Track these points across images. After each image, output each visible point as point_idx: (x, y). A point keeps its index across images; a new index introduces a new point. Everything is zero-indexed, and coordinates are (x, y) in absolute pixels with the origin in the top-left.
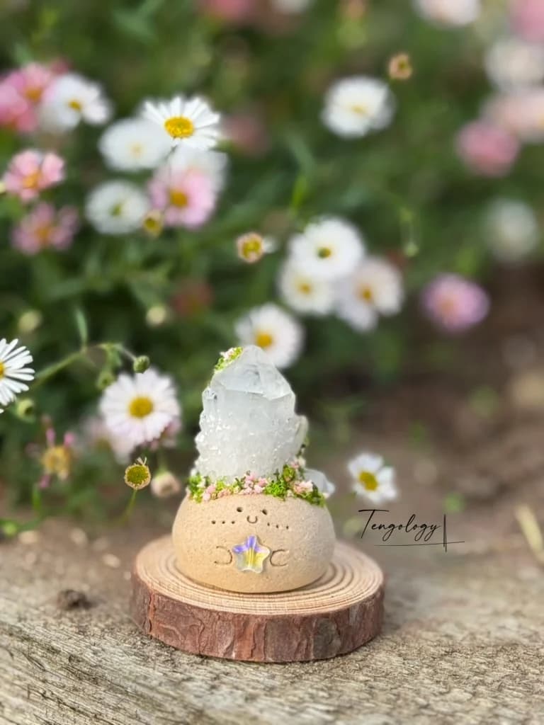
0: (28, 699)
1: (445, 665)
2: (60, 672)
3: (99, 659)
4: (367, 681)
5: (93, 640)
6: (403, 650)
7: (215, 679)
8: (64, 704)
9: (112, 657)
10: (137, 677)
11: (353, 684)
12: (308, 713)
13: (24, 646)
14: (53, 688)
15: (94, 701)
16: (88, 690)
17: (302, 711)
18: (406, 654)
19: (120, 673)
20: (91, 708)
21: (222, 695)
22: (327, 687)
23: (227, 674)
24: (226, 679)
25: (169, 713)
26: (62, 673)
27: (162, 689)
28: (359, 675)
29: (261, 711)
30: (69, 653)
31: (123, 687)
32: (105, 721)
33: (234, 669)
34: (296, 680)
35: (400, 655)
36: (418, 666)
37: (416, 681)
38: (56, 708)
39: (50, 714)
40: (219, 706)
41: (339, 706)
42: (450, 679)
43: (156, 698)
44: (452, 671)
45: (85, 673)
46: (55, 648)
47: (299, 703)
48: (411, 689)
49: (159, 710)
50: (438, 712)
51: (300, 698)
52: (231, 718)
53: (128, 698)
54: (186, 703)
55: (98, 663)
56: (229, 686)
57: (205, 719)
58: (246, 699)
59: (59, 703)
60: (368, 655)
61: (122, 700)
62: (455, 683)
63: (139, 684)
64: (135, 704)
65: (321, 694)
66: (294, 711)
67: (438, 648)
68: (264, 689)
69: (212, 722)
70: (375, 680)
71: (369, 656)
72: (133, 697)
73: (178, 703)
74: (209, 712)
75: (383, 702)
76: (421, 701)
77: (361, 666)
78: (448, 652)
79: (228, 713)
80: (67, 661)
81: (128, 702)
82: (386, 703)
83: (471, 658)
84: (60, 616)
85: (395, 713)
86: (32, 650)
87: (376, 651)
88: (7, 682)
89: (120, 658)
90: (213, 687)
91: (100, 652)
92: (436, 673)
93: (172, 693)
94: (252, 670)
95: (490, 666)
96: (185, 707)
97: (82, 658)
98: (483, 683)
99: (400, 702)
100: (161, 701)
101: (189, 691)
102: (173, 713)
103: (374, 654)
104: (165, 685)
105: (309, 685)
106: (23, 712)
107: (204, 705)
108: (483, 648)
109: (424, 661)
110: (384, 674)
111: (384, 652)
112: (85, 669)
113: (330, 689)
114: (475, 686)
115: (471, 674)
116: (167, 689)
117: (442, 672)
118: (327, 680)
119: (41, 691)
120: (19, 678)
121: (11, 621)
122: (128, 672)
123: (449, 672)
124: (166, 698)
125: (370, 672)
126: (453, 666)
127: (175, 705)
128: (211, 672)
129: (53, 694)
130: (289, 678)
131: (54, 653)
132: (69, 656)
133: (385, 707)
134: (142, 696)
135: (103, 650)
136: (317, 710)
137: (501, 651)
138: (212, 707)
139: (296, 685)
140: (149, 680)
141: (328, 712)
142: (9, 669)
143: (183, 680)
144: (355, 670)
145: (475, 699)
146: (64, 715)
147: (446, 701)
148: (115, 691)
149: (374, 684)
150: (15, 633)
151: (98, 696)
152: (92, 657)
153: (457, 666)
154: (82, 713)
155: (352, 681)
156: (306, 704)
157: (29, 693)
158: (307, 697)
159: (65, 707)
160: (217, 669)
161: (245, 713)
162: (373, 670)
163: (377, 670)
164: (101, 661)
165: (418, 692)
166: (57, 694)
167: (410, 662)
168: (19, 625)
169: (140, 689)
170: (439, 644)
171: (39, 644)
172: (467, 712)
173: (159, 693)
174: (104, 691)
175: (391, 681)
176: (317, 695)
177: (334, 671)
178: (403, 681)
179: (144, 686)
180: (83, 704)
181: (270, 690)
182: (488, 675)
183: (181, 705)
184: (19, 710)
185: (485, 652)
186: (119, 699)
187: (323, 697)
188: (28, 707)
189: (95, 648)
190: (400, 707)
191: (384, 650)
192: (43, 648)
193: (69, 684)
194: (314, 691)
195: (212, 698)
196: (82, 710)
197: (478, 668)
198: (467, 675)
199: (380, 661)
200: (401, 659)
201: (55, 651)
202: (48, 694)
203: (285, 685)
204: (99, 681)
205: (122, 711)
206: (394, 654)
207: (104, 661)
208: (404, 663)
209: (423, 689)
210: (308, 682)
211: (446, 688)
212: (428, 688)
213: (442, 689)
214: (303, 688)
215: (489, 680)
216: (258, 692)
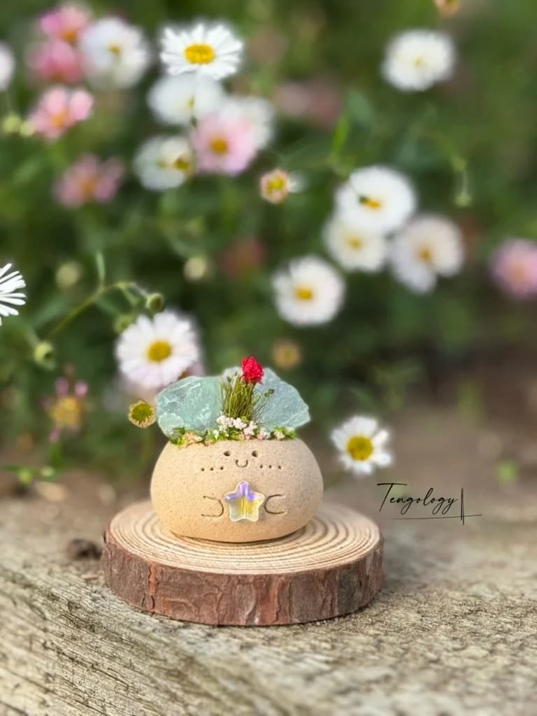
0: (30, 650)
1: (466, 623)
2: (59, 620)
3: (97, 605)
4: (377, 635)
5: (95, 588)
6: (424, 607)
8: (64, 654)
9: (110, 604)
10: (132, 623)
11: (361, 638)
12: (305, 663)
13: (26, 593)
14: (53, 638)
15: (91, 650)
16: (86, 639)
17: (300, 660)
18: (426, 612)
19: (115, 619)
20: (89, 658)
21: (217, 643)
22: (331, 638)
25: (161, 660)
26: (62, 621)
27: (155, 635)
28: (370, 629)
29: (255, 659)
30: (67, 600)
31: (118, 634)
32: (101, 671)
35: (419, 612)
36: (435, 622)
37: (430, 637)
38: (56, 658)
39: (51, 665)
40: (211, 653)
41: (340, 657)
42: (469, 636)
43: (149, 645)
44: (473, 629)
45: (81, 620)
46: (55, 594)
47: (296, 653)
48: (423, 644)
49: (152, 658)
50: (448, 667)
51: (300, 649)
52: (220, 665)
53: (123, 646)
54: (177, 650)
55: (95, 609)
56: (228, 635)
57: (195, 666)
58: (242, 647)
59: (59, 653)
60: (384, 610)
61: (117, 648)
62: (474, 640)
63: (132, 630)
64: (130, 651)
65: (324, 645)
66: (289, 660)
67: (463, 606)
68: (263, 639)
69: (202, 669)
70: (386, 635)
71: (386, 612)
72: (127, 644)
73: (170, 650)
74: (200, 659)
75: (389, 655)
76: (432, 656)
77: (374, 621)
78: (472, 611)
79: (218, 660)
80: (66, 609)
81: (123, 650)
82: (393, 656)
83: (497, 617)
84: (67, 565)
85: (400, 666)
86: (34, 597)
87: (395, 608)
88: (11, 632)
89: (119, 605)
90: (209, 635)
91: (99, 599)
92: (455, 630)
93: (165, 639)
95: (516, 625)
96: (177, 654)
97: (79, 604)
98: (504, 641)
99: (408, 656)
100: (153, 648)
101: (183, 638)
102: (165, 661)
103: (392, 610)
104: (159, 632)
105: (313, 637)
106: (24, 663)
107: (196, 651)
108: (512, 608)
109: (443, 619)
110: (397, 629)
111: (402, 609)
112: (83, 616)
113: (336, 641)
114: (494, 644)
115: (492, 632)
116: (160, 636)
117: (462, 629)
118: (333, 632)
119: (42, 641)
120: (22, 628)
121: (16, 568)
122: (123, 618)
123: (469, 630)
124: (159, 644)
125: (383, 626)
126: (475, 624)
127: (167, 652)
129: (52, 644)
131: (53, 600)
132: (67, 603)
133: (391, 660)
134: (135, 643)
135: (103, 597)
136: (316, 660)
137: (531, 612)
138: (204, 654)
139: (299, 636)
140: (144, 626)
141: (327, 662)
142: (13, 618)
143: (179, 627)
144: (367, 624)
145: (492, 656)
146: (63, 666)
147: (459, 657)
148: (111, 639)
149: (384, 638)
150: (18, 581)
151: (95, 645)
152: (90, 604)
153: (480, 624)
154: (81, 664)
155: (361, 635)
156: (305, 655)
157: (31, 643)
158: (308, 648)
159: (64, 656)
161: (237, 660)
162: (386, 625)
163: (390, 625)
164: (98, 608)
165: (430, 649)
166: (57, 644)
167: (428, 618)
168: (23, 572)
169: (134, 636)
170: (465, 603)
171: (40, 591)
172: (479, 668)
173: (152, 639)
174: (101, 639)
175: (403, 636)
176: (320, 647)
177: (343, 625)
178: (417, 636)
179: (137, 632)
180: (81, 654)
181: (270, 641)
182: (512, 635)
183: (173, 652)
184: (22, 662)
185: (514, 613)
186: (114, 647)
187: (325, 649)
188: (30, 658)
189: (96, 595)
190: (407, 661)
191: (403, 607)
192: (43, 595)
193: (68, 632)
194: (317, 643)
195: (205, 646)
196: (80, 660)
197: (502, 627)
198: (488, 633)
199: (397, 617)
200: (419, 616)
201: (54, 598)
202: (49, 644)
203: (288, 636)
204: (96, 628)
205: (118, 660)
206: (413, 611)
207: (101, 608)
208: (421, 620)
209: (436, 644)
210: (312, 634)
211: (462, 644)
212: (442, 644)
213: (457, 646)
214: (306, 639)
215: (511, 638)
216: (256, 640)
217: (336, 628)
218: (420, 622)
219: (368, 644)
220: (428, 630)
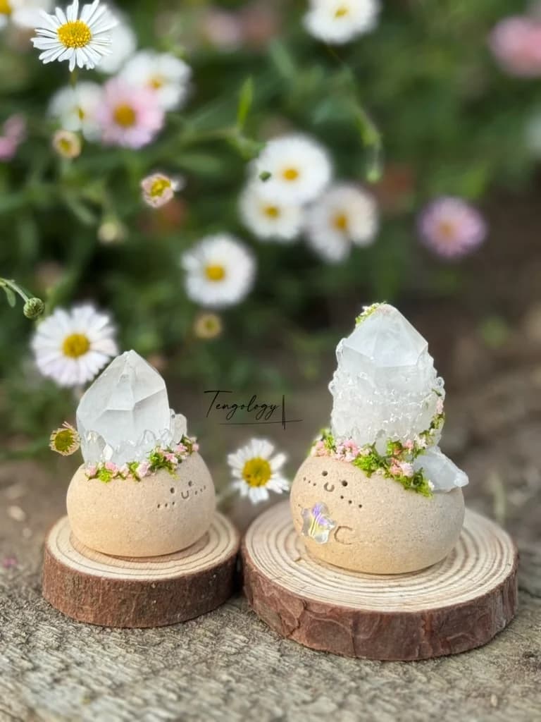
4: (229, 681)
7: (63, 670)
11: (213, 685)
21: (62, 691)
22: (180, 688)
23: (79, 664)
24: (76, 671)
28: (222, 673)
29: (96, 714)
33: (90, 659)
34: (152, 675)
35: (279, 650)
37: (283, 684)
40: (53, 706)
42: (322, 684)
44: (329, 673)
48: (273, 695)
51: (145, 700)
54: (21, 698)
56: (75, 680)
57: (35, 719)
58: (86, 699)
62: (327, 689)
65: (173, 696)
66: (131, 717)
68: (109, 687)
70: (238, 681)
71: (245, 649)
73: (15, 697)
74: (40, 712)
75: (235, 711)
76: (278, 711)
82: (238, 712)
87: (256, 643)
90: (57, 681)
92: (310, 674)
93: (10, 685)
94: (109, 660)
95: (376, 668)
96: (21, 702)
98: (357, 690)
99: (254, 712)
101: (28, 685)
104: (7, 675)
105: (161, 684)
107: (38, 703)
110: (251, 673)
111: (263, 645)
113: (185, 690)
114: (345, 696)
116: (6, 680)
117: (318, 674)
118: (185, 678)
123: (324, 675)
125: (238, 670)
126: (333, 667)
127: (12, 698)
128: (62, 661)
130: (145, 674)
136: (158, 716)
138: (45, 707)
139: (148, 683)
143: (28, 670)
144: (222, 667)
145: (340, 711)
147: (306, 712)
149: (234, 684)
155: (213, 681)
156: (150, 709)
158: (153, 699)
160: (71, 657)
161: (77, 716)
162: (241, 667)
163: (246, 667)
165: (279, 700)
167: (286, 658)
175: (255, 683)
176: (166, 698)
177: (198, 666)
178: (270, 683)
181: (118, 689)
183: (17, 699)
187: (171, 701)
190: (251, 718)
191: (266, 642)
194: (162, 691)
195: (49, 694)
198: (343, 680)
199: (255, 656)
200: (278, 655)
203: (136, 682)
206: (273, 648)
208: (279, 661)
209: (287, 695)
210: (163, 679)
211: (312, 696)
212: (293, 694)
213: (308, 698)
214: (155, 687)
215: (366, 686)
216: (103, 689)
217: (189, 672)
218: (277, 663)
219: (217, 694)
220: (284, 675)
